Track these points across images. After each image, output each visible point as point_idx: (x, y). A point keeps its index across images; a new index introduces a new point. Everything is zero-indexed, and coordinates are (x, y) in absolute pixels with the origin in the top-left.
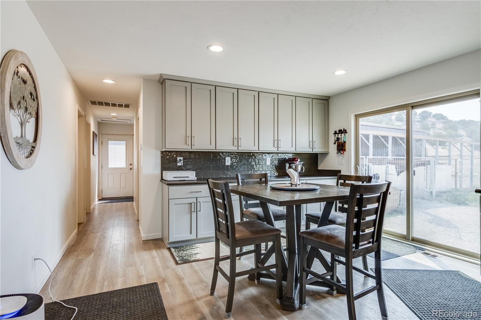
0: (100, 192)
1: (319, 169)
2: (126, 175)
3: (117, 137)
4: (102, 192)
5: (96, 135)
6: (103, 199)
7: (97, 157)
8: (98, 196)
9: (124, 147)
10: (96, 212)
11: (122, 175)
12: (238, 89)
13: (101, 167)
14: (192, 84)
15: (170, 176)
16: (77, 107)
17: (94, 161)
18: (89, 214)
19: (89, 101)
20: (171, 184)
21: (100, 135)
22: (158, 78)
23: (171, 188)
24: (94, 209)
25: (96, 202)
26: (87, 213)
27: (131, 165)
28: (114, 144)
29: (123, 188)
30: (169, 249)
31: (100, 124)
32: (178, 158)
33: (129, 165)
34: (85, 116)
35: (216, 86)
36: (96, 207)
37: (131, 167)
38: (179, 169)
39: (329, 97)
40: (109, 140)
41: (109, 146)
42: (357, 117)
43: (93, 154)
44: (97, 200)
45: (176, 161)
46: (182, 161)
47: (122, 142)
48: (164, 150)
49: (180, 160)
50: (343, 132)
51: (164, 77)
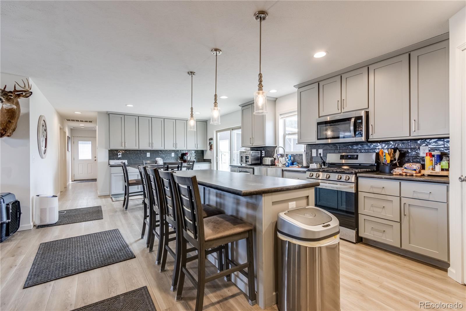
0: (73, 176)
1: (204, 158)
2: (92, 165)
3: (85, 139)
4: (74, 176)
5: (70, 138)
6: (75, 181)
7: (70, 152)
8: (71, 179)
9: (90, 145)
10: (70, 187)
11: (89, 164)
12: (152, 117)
13: (73, 159)
14: (125, 116)
15: (113, 162)
16: (59, 125)
17: (69, 155)
18: (66, 188)
19: (66, 120)
20: (112, 166)
21: (73, 137)
22: (106, 112)
23: (112, 168)
24: (69, 185)
25: (70, 182)
26: (65, 188)
27: (95, 157)
28: (82, 143)
29: (89, 173)
30: (111, 198)
31: (72, 130)
32: (119, 154)
33: (94, 158)
34: (63, 128)
35: (138, 116)
36: (70, 185)
37: (95, 159)
38: (119, 159)
39: (207, 120)
40: (79, 141)
41: (79, 145)
42: (217, 132)
43: (68, 151)
44: (70, 181)
45: (117, 155)
46: (121, 155)
47: (89, 142)
48: (110, 149)
49: (120, 154)
50: (211, 139)
51: (109, 113)
